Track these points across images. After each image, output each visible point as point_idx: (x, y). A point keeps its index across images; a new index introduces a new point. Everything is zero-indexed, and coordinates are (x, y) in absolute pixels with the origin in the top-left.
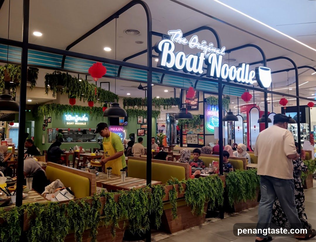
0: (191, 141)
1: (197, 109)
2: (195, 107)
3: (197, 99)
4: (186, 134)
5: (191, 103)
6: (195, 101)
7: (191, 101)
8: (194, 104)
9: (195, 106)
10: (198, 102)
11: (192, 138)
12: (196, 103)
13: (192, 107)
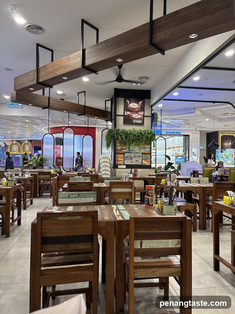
0: (131, 161)
1: (142, 124)
2: (139, 122)
3: (143, 112)
4: (124, 153)
5: (132, 116)
6: (138, 115)
7: (132, 113)
8: (137, 117)
9: (139, 120)
10: (144, 116)
11: (133, 158)
12: (140, 116)
13: (134, 120)
